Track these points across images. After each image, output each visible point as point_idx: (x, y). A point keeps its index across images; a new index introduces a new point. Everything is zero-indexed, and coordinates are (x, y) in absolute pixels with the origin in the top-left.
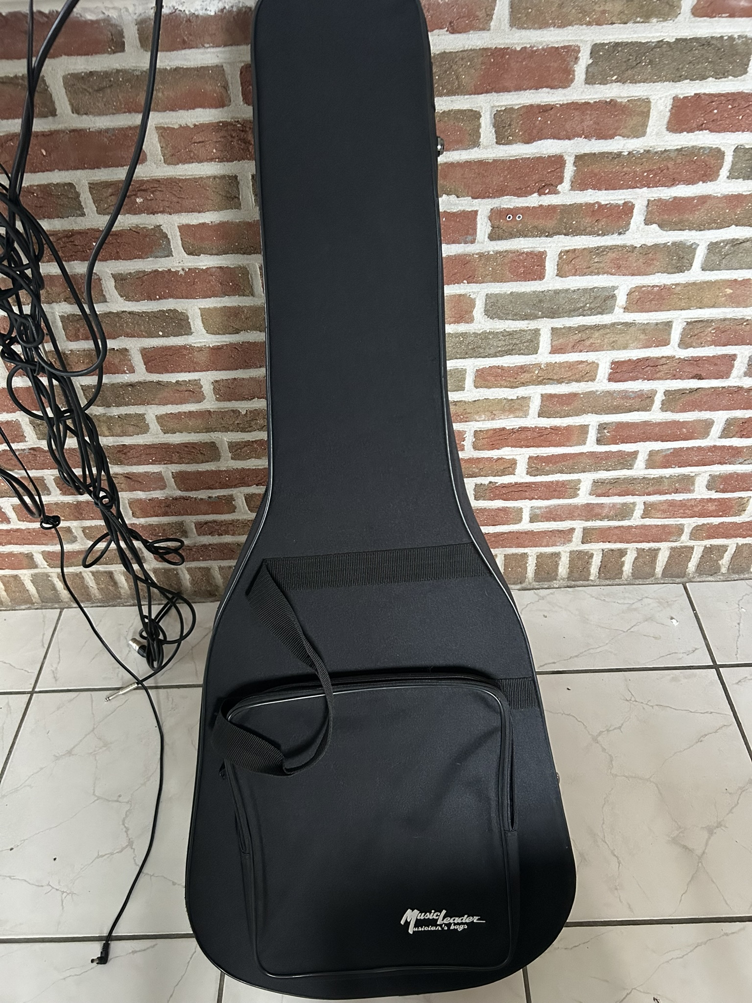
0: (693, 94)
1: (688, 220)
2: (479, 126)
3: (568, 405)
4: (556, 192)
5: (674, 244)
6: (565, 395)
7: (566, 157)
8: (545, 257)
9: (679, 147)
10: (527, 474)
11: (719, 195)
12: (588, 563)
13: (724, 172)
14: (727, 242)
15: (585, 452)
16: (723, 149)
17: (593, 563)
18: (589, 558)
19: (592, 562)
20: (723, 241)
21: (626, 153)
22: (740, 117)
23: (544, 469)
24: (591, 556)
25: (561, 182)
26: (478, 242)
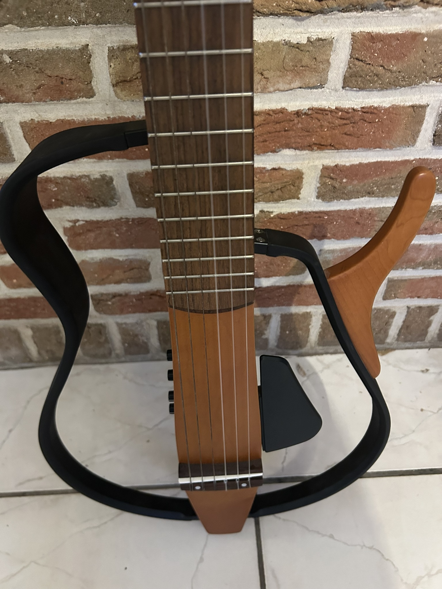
3: (399, 58)
6: (396, 37)
10: (318, 197)
12: (388, 324)
15: (412, 158)
17: (394, 324)
18: (389, 318)
19: (392, 322)
23: (345, 188)
24: (393, 315)
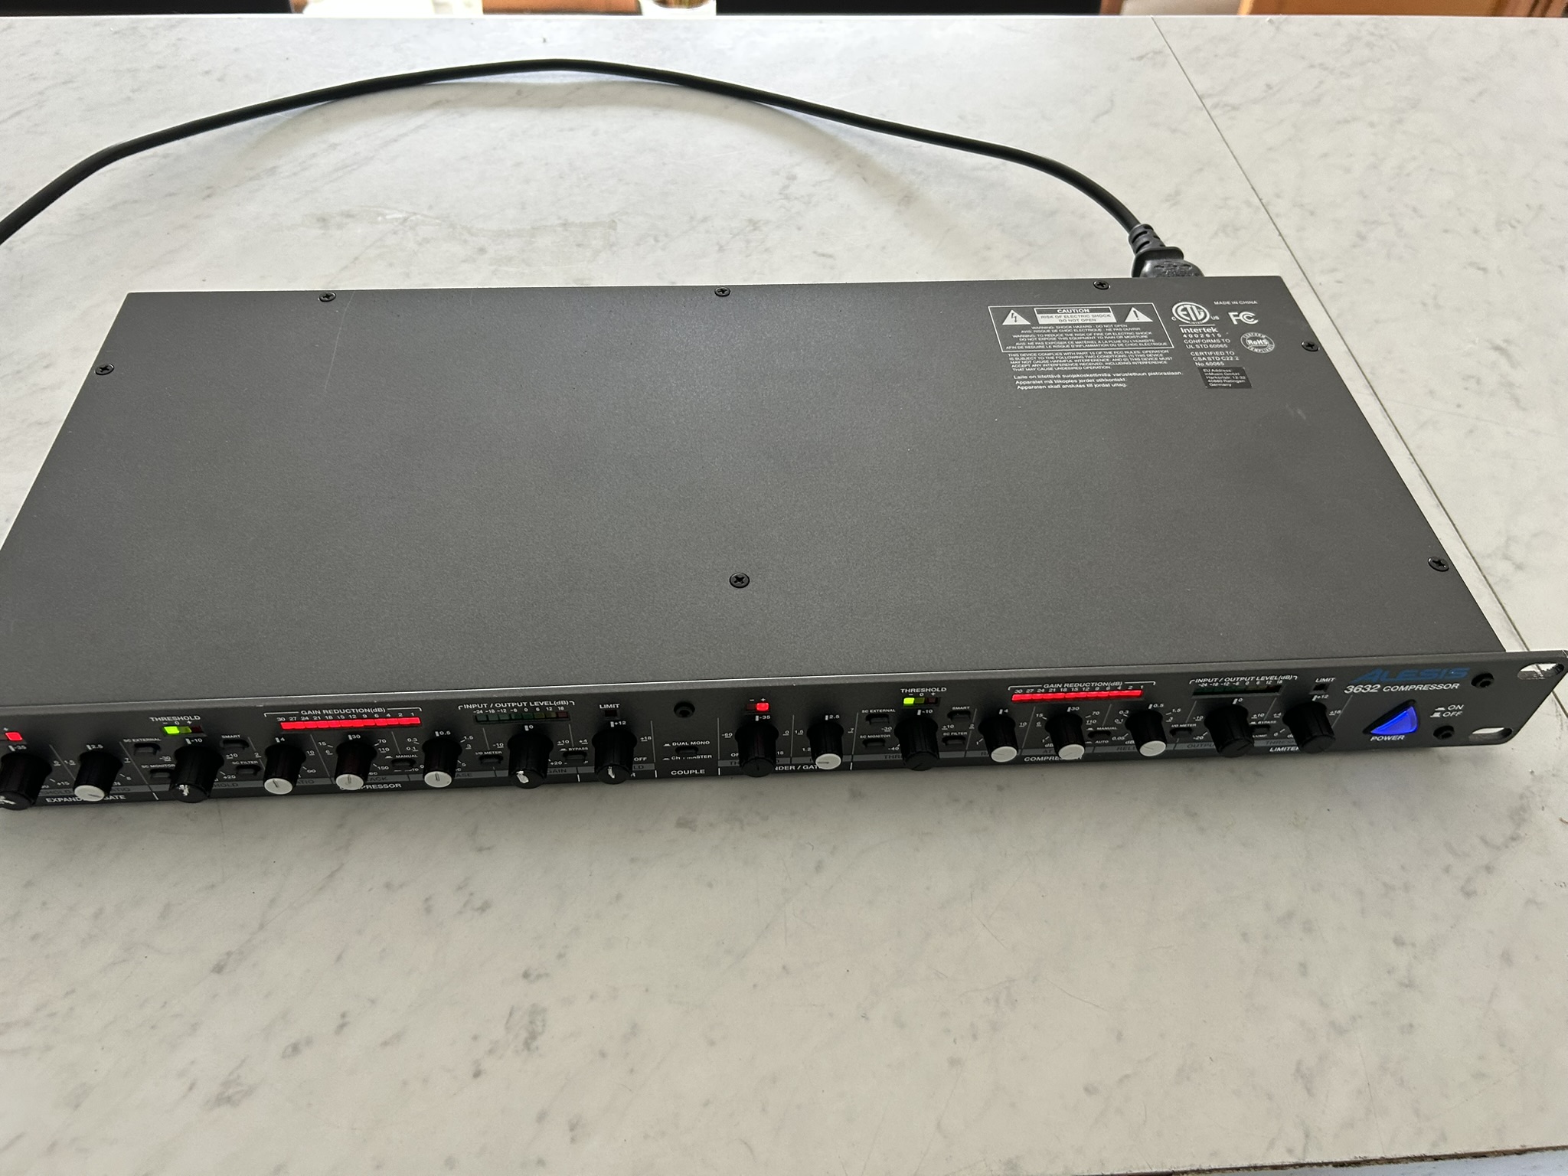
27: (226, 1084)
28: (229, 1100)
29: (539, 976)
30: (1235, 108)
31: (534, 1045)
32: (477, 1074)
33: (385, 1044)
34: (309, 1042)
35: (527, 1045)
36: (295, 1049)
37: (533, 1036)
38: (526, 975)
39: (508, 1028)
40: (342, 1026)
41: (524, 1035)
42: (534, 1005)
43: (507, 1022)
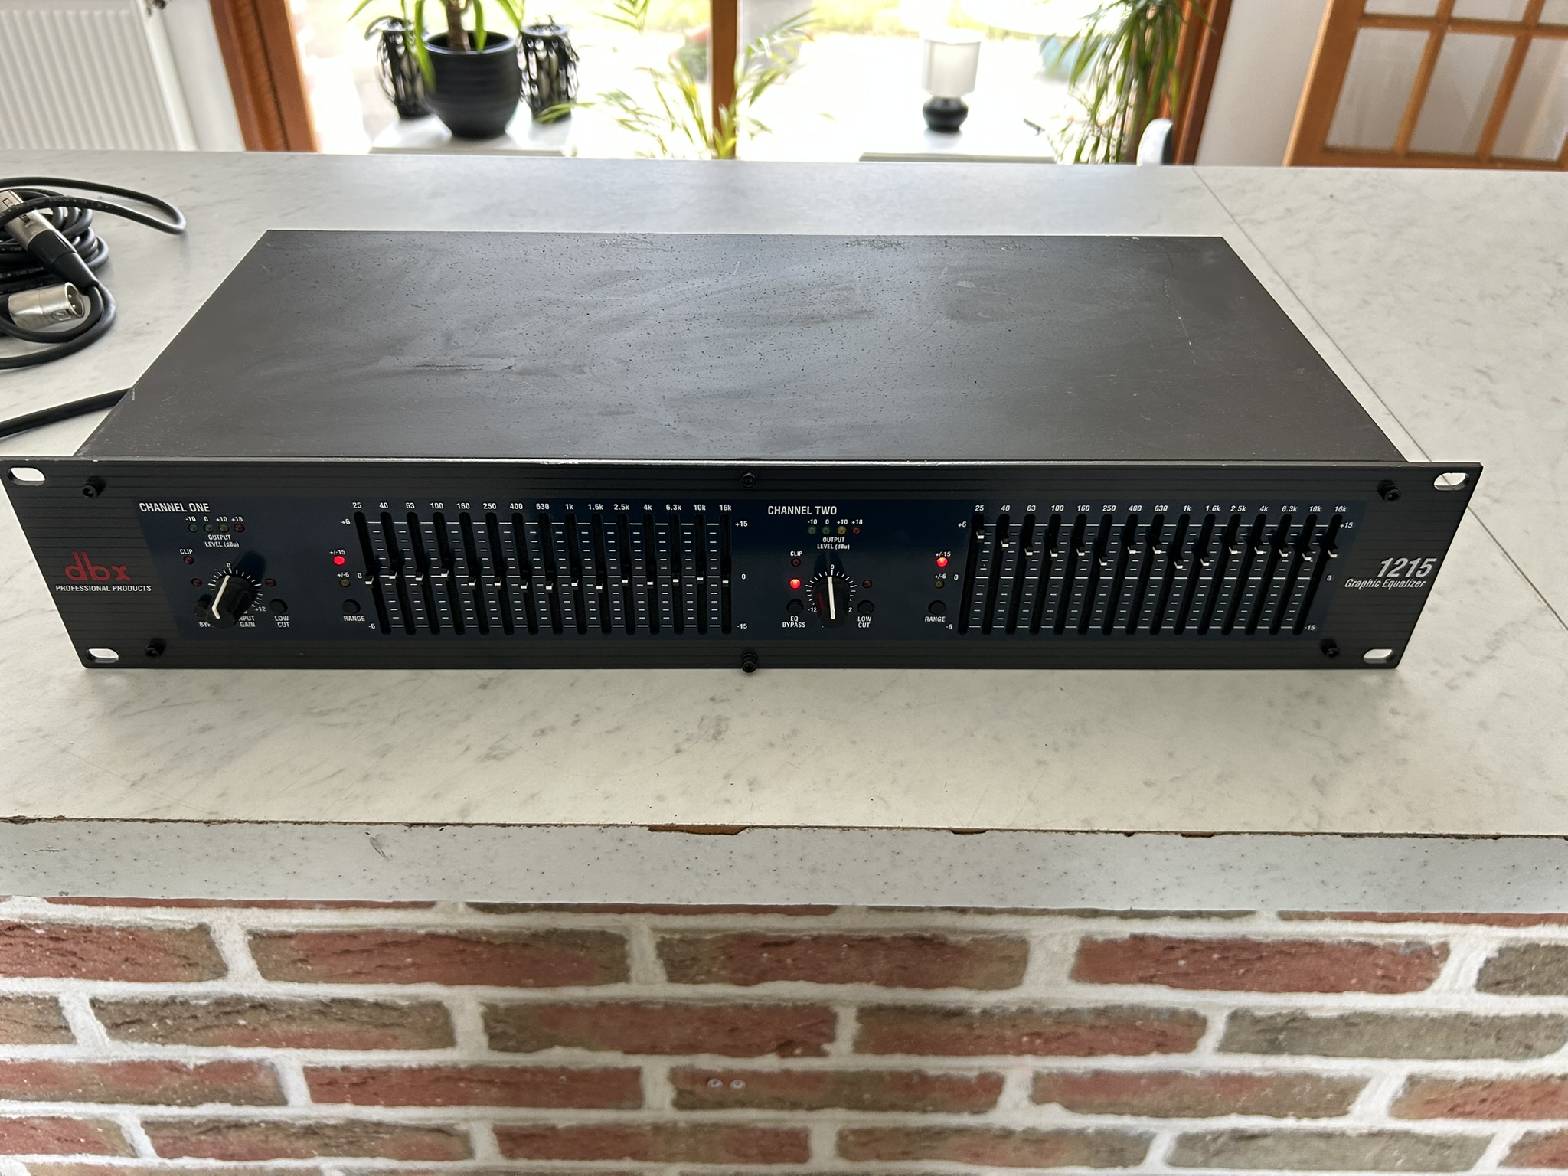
0: (1127, 936)
1: (1126, 1104)
2: (624, 956)
4: (822, 1054)
5: (1100, 1133)
7: (837, 1009)
8: (807, 1136)
9: (1101, 1005)
11: (1198, 1074)
13: (1210, 1040)
14: (1217, 1136)
16: (1202, 1012)
20: (1212, 1133)
21: (977, 1011)
22: (1241, 971)
25: (831, 1039)
26: (649, 1108)
27: (492, 748)
28: (495, 757)
29: (722, 701)
30: (1261, 223)
31: (720, 738)
32: (678, 751)
33: (609, 732)
34: (553, 729)
35: (715, 738)
36: (543, 732)
37: (719, 733)
38: (712, 699)
39: (699, 727)
40: (576, 722)
41: (712, 731)
42: (719, 715)
43: (700, 724)
